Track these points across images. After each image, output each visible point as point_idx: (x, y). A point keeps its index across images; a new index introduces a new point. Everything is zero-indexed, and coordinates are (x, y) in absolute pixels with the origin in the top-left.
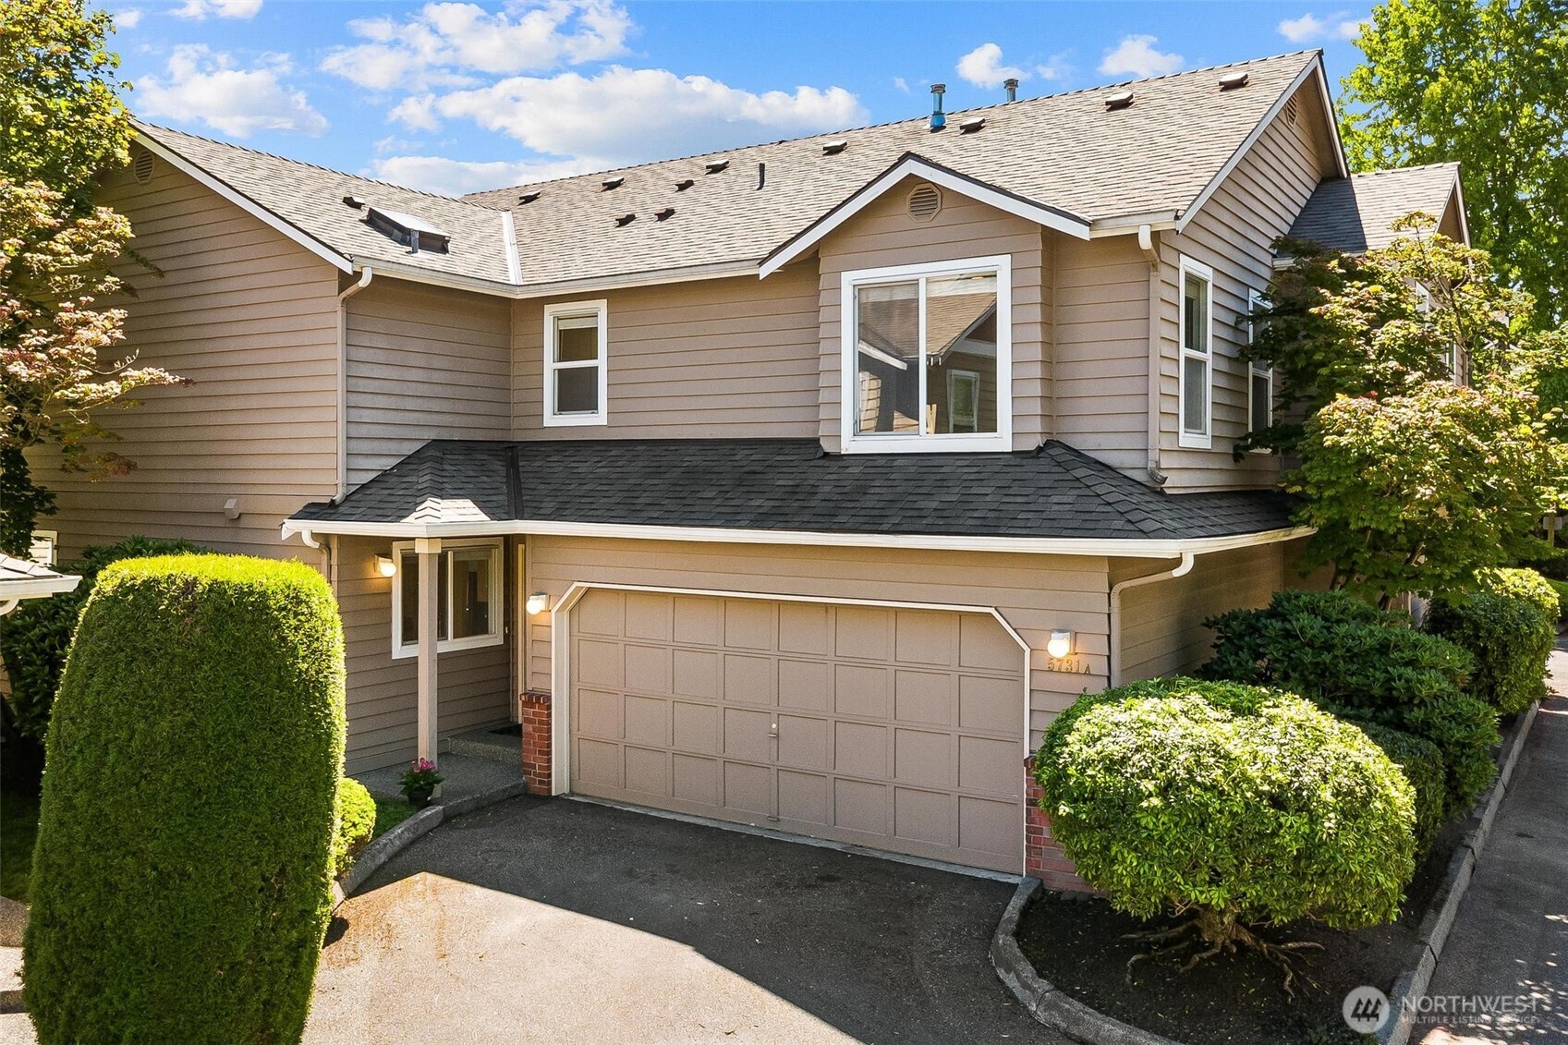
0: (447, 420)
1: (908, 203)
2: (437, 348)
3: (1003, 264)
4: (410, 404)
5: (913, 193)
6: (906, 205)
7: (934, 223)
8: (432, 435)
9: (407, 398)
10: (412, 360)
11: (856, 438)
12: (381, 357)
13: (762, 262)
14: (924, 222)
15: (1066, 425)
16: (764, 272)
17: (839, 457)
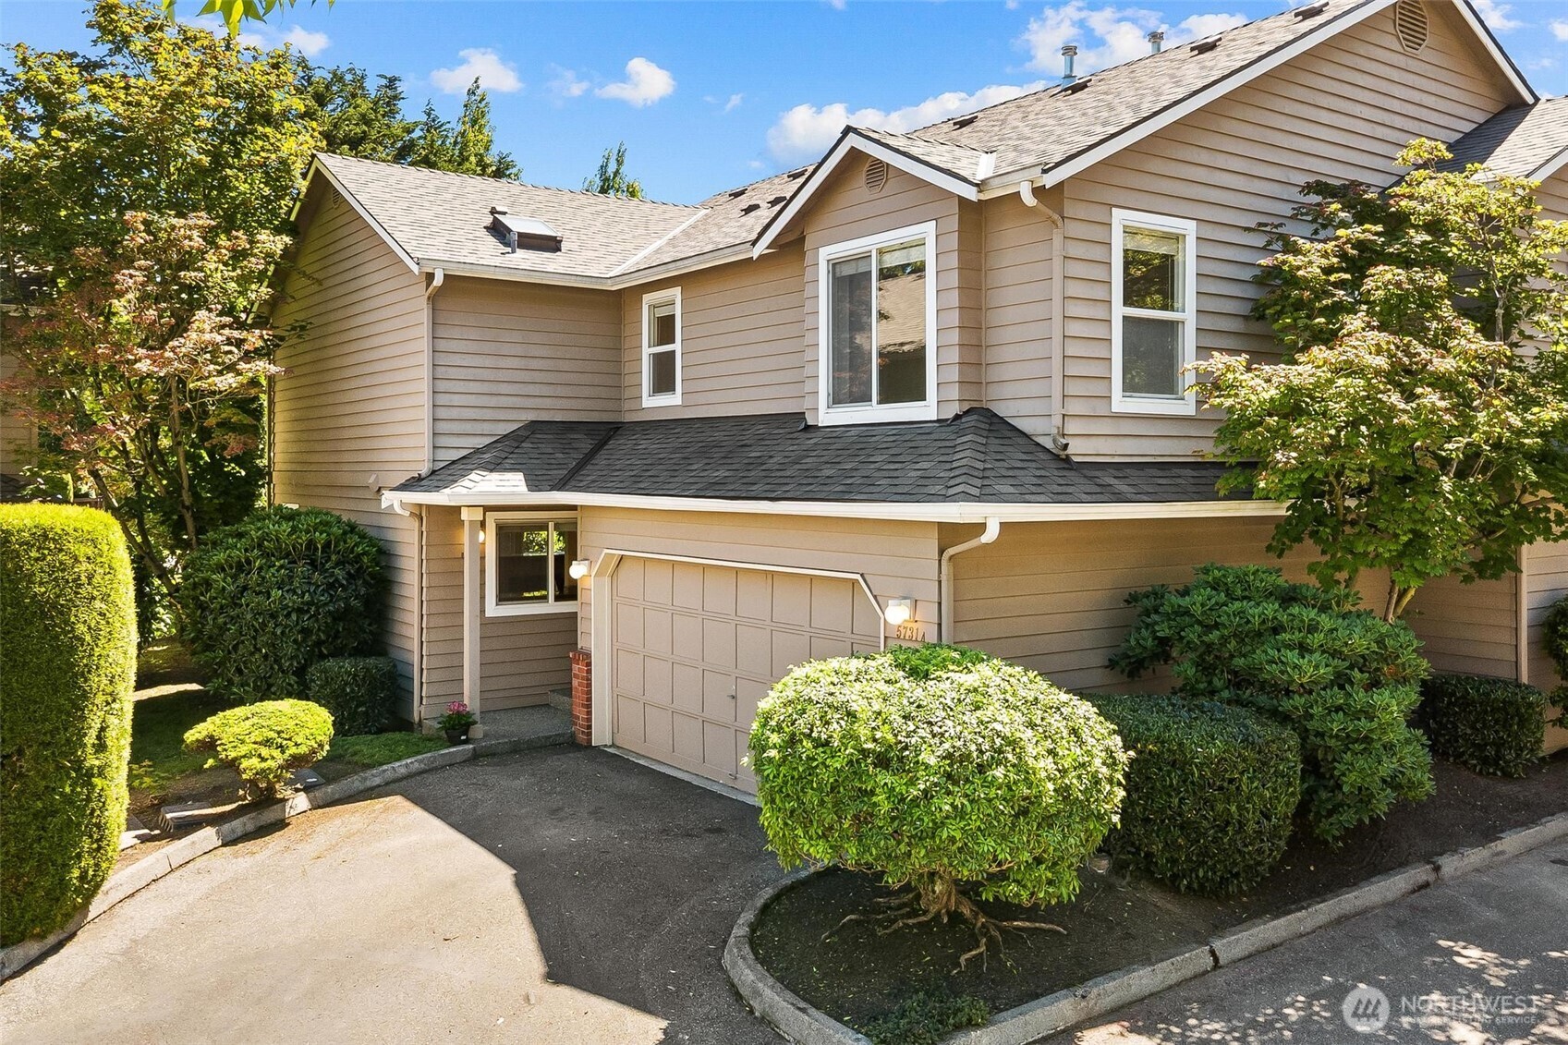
0: (548, 403)
1: (864, 175)
2: (536, 338)
3: (929, 228)
4: (504, 389)
5: (867, 165)
6: (861, 179)
7: (884, 193)
8: (532, 416)
9: (501, 384)
10: (506, 349)
11: (830, 410)
12: (473, 347)
13: (754, 243)
14: (875, 193)
15: (994, 392)
16: (757, 252)
17: (816, 427)
